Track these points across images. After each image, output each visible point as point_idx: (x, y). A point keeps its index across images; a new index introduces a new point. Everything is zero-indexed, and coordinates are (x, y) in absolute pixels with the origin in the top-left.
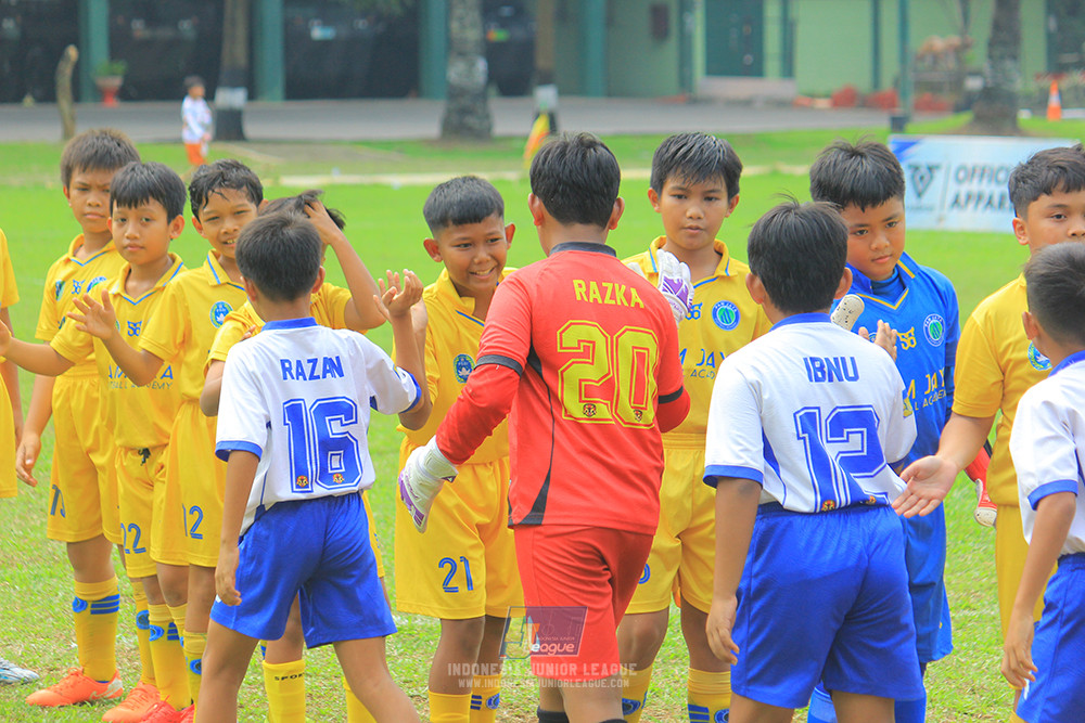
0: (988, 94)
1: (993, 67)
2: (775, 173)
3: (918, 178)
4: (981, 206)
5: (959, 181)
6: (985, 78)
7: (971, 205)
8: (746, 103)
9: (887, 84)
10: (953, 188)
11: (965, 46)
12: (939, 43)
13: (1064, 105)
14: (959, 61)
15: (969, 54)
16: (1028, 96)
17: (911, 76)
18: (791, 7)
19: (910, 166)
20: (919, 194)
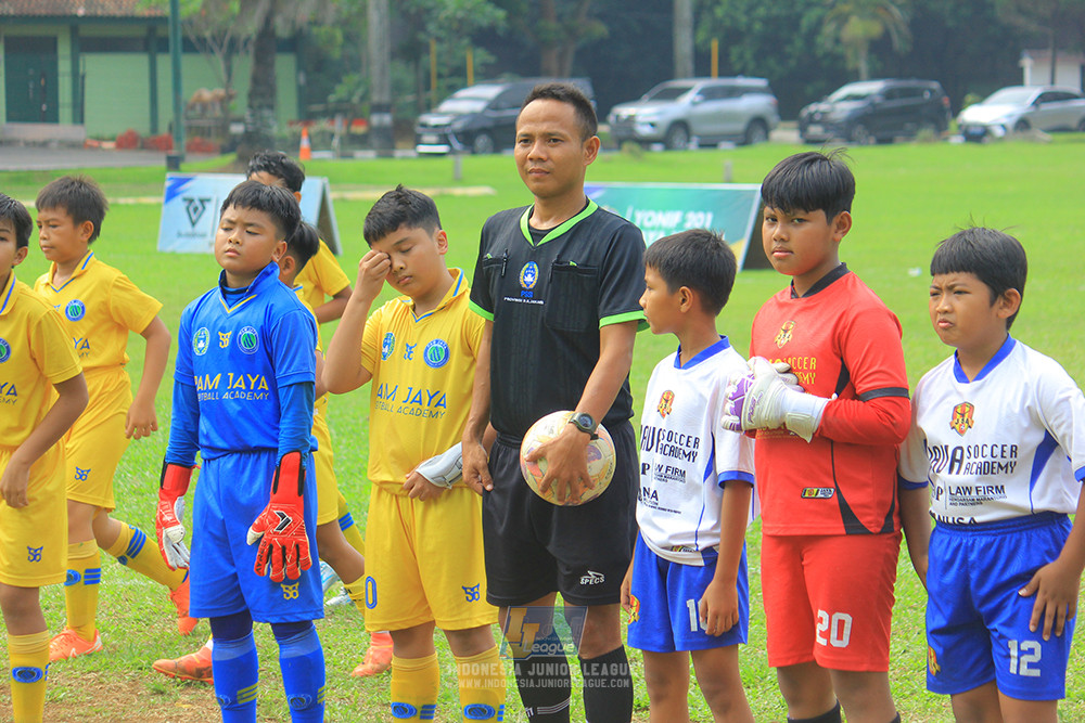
0: (250, 138)
1: (253, 115)
3: (191, 210)
6: (246, 124)
8: (44, 144)
9: (163, 129)
11: (230, 97)
12: (207, 95)
13: (313, 148)
14: (224, 109)
15: (233, 104)
16: (283, 140)
17: (184, 122)
18: (81, 63)
19: (185, 200)
20: (193, 224)
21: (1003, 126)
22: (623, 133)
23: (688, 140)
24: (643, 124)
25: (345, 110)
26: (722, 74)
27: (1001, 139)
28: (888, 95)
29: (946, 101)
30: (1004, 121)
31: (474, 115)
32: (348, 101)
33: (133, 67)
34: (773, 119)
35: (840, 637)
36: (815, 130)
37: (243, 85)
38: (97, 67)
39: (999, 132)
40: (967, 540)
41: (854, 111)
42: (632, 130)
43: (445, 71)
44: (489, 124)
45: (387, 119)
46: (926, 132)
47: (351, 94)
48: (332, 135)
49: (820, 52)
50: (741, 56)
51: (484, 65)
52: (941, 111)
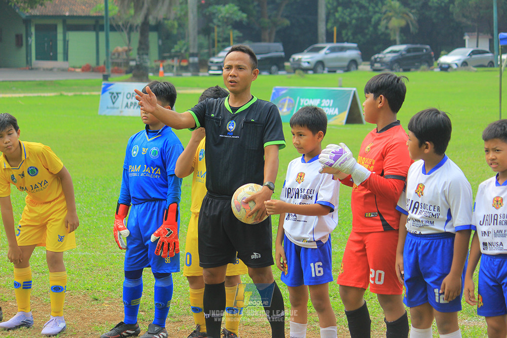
0: (138, 67)
1: (139, 58)
2: (61, 95)
3: (113, 97)
4: (136, 107)
5: (127, 98)
6: (136, 61)
7: (132, 107)
8: (51, 70)
9: (101, 64)
10: (126, 101)
11: (130, 50)
12: (120, 49)
13: (165, 71)
14: (127, 55)
15: (131, 53)
16: (152, 68)
17: (110, 61)
18: (67, 35)
19: (110, 93)
20: (114, 103)
21: (456, 64)
22: (296, 66)
23: (324, 69)
24: (305, 62)
25: (180, 56)
26: (338, 42)
27: (455, 70)
28: (408, 51)
29: (432, 53)
30: (456, 62)
32: (180, 52)
33: (88, 37)
34: (359, 60)
35: (379, 280)
36: (377, 65)
37: (135, 45)
38: (72, 36)
39: (455, 67)
41: (394, 57)
42: (300, 65)
43: (221, 39)
45: (196, 60)
46: (424, 67)
47: (181, 49)
48: (173, 66)
49: (380, 33)
50: (347, 34)
51: (237, 37)
52: (431, 58)
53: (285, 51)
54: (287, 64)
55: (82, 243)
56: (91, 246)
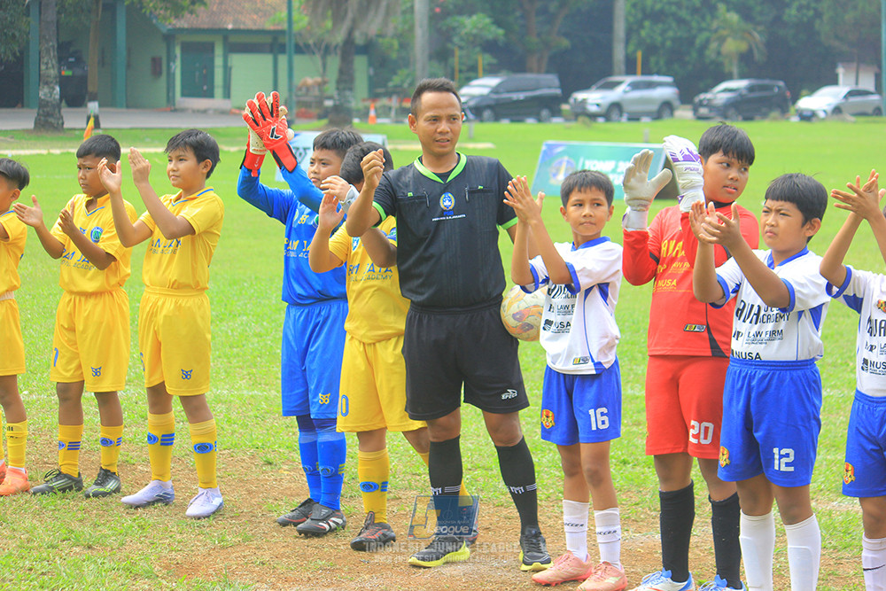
0: (336, 109)
1: (339, 94)
6: (335, 100)
8: (204, 112)
11: (325, 83)
12: (310, 81)
13: (378, 116)
14: (321, 91)
15: (326, 87)
16: (358, 111)
17: (294, 99)
18: (229, 59)
21: (825, 111)
22: (579, 111)
23: (621, 115)
24: (593, 105)
25: (398, 92)
26: (644, 73)
27: (823, 120)
28: (751, 89)
29: (788, 94)
30: (826, 108)
31: (482, 97)
32: (401, 86)
33: (263, 62)
34: (676, 103)
35: (706, 438)
36: (703, 111)
37: (333, 74)
38: (239, 61)
39: (822, 115)
40: (751, 370)
41: (729, 99)
42: (584, 109)
43: (464, 68)
44: (492, 103)
46: (775, 114)
47: (403, 82)
48: (390, 108)
49: (707, 61)
50: (657, 63)
51: (490, 64)
52: (785, 100)
53: (562, 86)
54: (565, 107)
55: (248, 377)
56: (263, 381)
